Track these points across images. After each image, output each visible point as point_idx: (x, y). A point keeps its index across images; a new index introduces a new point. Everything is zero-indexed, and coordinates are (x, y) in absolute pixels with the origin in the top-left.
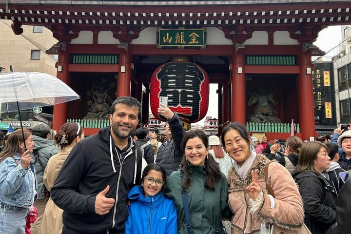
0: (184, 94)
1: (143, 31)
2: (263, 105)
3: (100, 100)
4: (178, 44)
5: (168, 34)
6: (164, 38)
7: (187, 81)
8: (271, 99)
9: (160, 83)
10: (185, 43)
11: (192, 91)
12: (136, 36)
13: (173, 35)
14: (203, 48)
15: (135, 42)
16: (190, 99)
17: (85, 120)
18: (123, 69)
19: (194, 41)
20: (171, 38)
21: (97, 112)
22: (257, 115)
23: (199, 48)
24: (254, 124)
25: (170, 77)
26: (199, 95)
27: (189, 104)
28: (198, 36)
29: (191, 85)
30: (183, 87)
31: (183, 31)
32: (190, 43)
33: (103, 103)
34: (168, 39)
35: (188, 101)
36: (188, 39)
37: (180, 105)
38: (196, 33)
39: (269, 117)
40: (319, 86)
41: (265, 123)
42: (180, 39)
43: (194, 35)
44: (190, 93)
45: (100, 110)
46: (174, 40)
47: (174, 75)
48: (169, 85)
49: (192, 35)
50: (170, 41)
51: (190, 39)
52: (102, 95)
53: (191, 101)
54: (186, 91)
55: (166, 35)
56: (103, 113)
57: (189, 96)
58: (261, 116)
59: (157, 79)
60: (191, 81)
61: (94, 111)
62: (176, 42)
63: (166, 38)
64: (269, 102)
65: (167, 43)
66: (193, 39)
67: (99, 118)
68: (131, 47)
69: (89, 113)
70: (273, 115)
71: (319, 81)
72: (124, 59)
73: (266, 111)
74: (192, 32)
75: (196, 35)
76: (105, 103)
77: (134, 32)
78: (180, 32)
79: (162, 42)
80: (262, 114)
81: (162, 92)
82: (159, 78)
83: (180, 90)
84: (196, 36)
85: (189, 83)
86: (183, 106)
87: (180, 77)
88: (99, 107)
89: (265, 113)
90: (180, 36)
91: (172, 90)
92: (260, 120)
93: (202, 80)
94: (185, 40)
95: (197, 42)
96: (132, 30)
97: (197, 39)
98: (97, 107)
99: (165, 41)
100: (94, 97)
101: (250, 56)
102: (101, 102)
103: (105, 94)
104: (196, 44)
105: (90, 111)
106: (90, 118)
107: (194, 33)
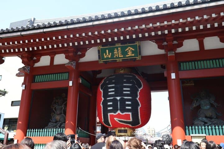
0: (123, 101)
1: (88, 51)
2: (205, 108)
3: (58, 112)
4: (117, 58)
5: (107, 51)
6: (104, 54)
7: (125, 89)
8: (213, 102)
9: (102, 93)
10: (122, 56)
11: (130, 98)
12: (83, 55)
13: (111, 51)
14: (138, 59)
15: (82, 60)
16: (128, 105)
17: (46, 130)
18: (71, 84)
19: (130, 54)
20: (110, 54)
21: (56, 122)
22: (200, 118)
23: (135, 60)
24: (197, 128)
25: (110, 87)
26: (137, 101)
27: (128, 110)
28: (133, 50)
29: (129, 93)
30: (122, 95)
31: (119, 47)
32: (127, 56)
33: (61, 114)
34: (108, 54)
35: (127, 108)
36: (124, 53)
37: (119, 112)
38: (131, 47)
39: (213, 120)
41: (208, 126)
42: (118, 54)
43: (129, 49)
44: (128, 100)
45: (59, 120)
46: (113, 55)
47: (113, 85)
48: (109, 94)
49: (127, 49)
50: (110, 56)
51: (126, 53)
52: (61, 107)
53: (130, 108)
54: (124, 98)
55: (106, 51)
56: (61, 122)
57: (127, 103)
58: (204, 119)
59: (100, 89)
60: (129, 89)
61: (54, 121)
62: (115, 57)
63: (106, 54)
64: (212, 105)
65: (108, 58)
66: (129, 52)
67: (57, 127)
68: (78, 65)
69: (50, 124)
70: (217, 117)
72: (73, 75)
73: (209, 114)
74: (128, 46)
75: (131, 48)
76: (63, 114)
77: (81, 52)
78: (117, 48)
79: (103, 58)
80: (206, 117)
81: (104, 100)
82: (101, 89)
83: (118, 98)
84: (132, 50)
85: (127, 90)
86: (122, 113)
87: (118, 86)
88: (58, 117)
89: (208, 115)
90: (118, 51)
91: (112, 98)
92: (203, 123)
93: (140, 87)
94: (122, 54)
95: (133, 55)
96: (80, 51)
97: (133, 52)
98: (56, 118)
99: (105, 57)
100: (54, 110)
101: (183, 62)
102: (59, 113)
103: (63, 106)
104: (132, 56)
105: (51, 122)
106: (49, 128)
107: (129, 48)
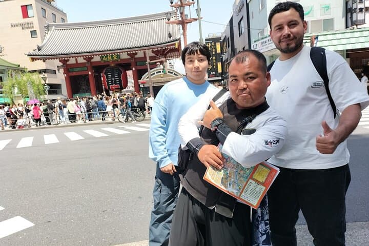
0: (115, 80)
10: (112, 59)
11: (118, 79)
14: (119, 60)
16: (118, 82)
18: (90, 73)
25: (109, 74)
26: (121, 80)
30: (114, 77)
37: (114, 85)
40: (214, 53)
43: (115, 56)
48: (109, 77)
50: (106, 59)
62: (109, 60)
68: (91, 63)
71: (214, 50)
72: (90, 69)
79: (103, 60)
81: (107, 80)
82: (105, 75)
85: (116, 76)
87: (112, 74)
88: (84, 87)
90: (109, 57)
93: (122, 73)
104: (116, 59)
